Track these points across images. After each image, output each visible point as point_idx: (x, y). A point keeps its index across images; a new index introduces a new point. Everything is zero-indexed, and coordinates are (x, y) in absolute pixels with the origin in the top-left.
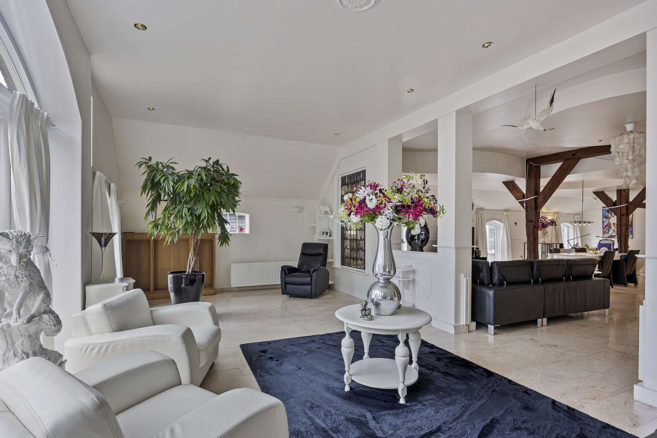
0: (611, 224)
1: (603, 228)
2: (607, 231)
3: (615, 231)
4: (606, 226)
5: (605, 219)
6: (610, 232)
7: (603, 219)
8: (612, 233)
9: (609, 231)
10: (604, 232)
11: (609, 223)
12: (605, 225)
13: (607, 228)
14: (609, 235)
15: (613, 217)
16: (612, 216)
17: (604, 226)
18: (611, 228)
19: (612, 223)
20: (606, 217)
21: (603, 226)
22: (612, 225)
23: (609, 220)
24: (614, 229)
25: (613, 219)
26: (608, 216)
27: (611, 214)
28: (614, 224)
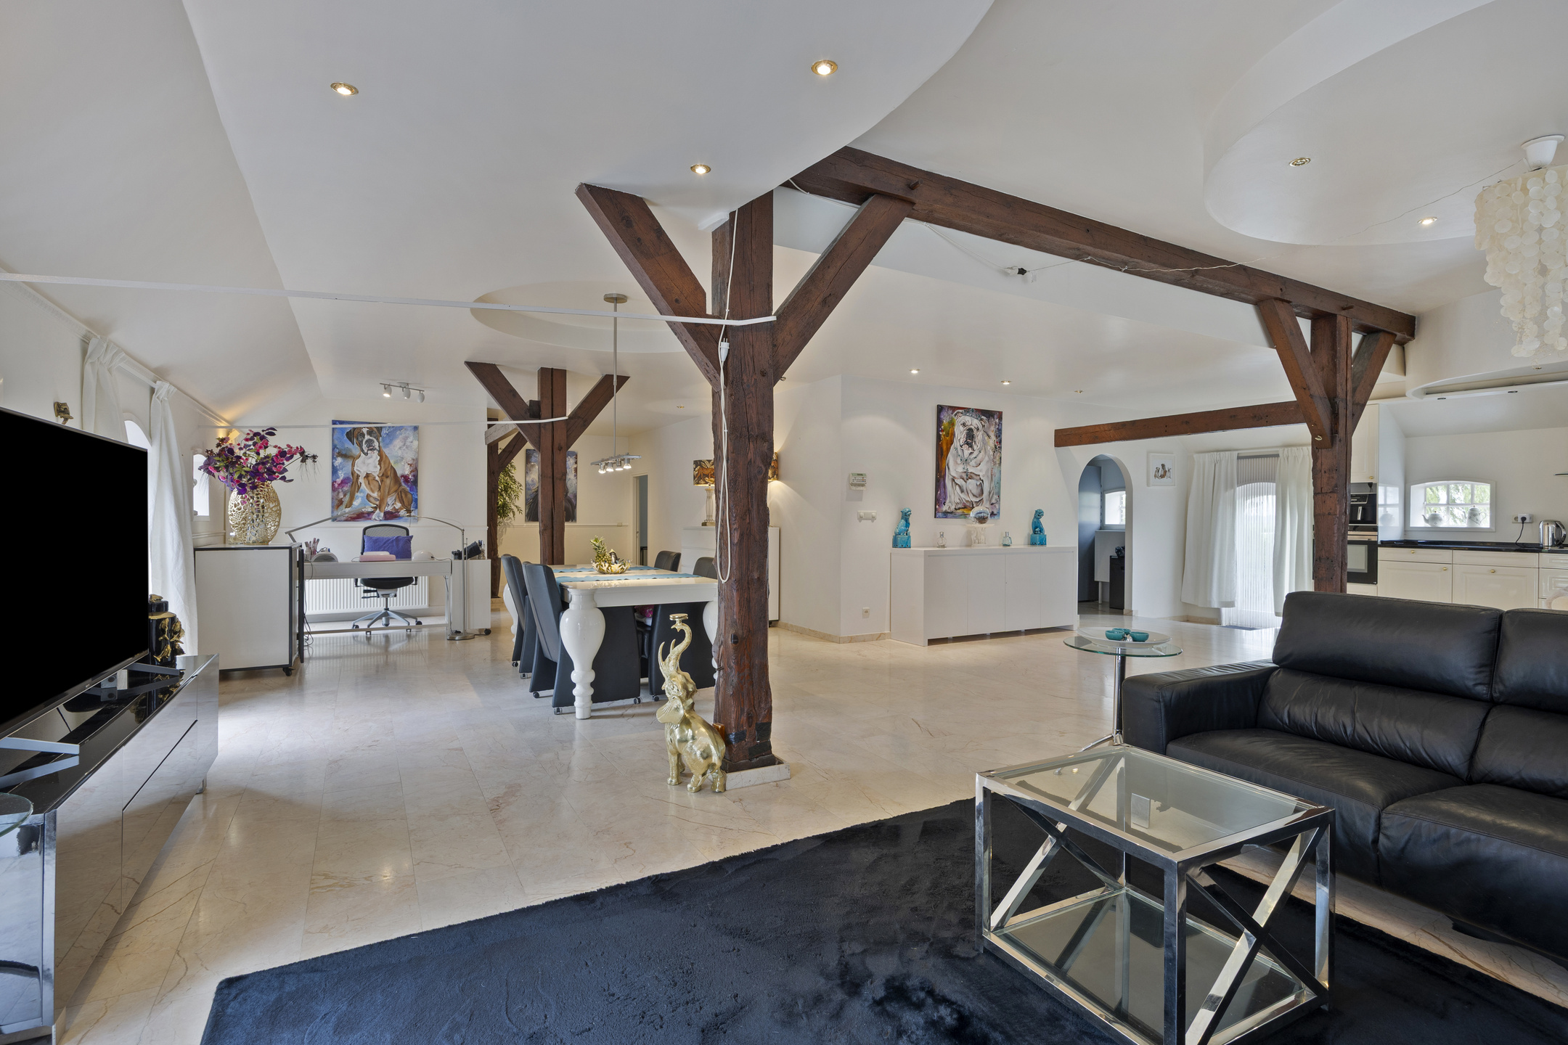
0: (358, 476)
1: (334, 489)
2: (347, 499)
3: (371, 499)
4: (344, 482)
5: (339, 460)
6: (356, 503)
7: (333, 458)
8: (363, 504)
9: (352, 500)
10: (336, 502)
11: (353, 473)
12: (341, 478)
13: (345, 489)
14: (352, 512)
15: (366, 454)
16: (362, 451)
17: (339, 481)
18: (359, 488)
19: (363, 475)
20: (344, 452)
21: (333, 482)
22: (361, 480)
23: (353, 466)
24: (368, 491)
25: (364, 463)
26: (350, 450)
27: (360, 445)
28: (367, 476)
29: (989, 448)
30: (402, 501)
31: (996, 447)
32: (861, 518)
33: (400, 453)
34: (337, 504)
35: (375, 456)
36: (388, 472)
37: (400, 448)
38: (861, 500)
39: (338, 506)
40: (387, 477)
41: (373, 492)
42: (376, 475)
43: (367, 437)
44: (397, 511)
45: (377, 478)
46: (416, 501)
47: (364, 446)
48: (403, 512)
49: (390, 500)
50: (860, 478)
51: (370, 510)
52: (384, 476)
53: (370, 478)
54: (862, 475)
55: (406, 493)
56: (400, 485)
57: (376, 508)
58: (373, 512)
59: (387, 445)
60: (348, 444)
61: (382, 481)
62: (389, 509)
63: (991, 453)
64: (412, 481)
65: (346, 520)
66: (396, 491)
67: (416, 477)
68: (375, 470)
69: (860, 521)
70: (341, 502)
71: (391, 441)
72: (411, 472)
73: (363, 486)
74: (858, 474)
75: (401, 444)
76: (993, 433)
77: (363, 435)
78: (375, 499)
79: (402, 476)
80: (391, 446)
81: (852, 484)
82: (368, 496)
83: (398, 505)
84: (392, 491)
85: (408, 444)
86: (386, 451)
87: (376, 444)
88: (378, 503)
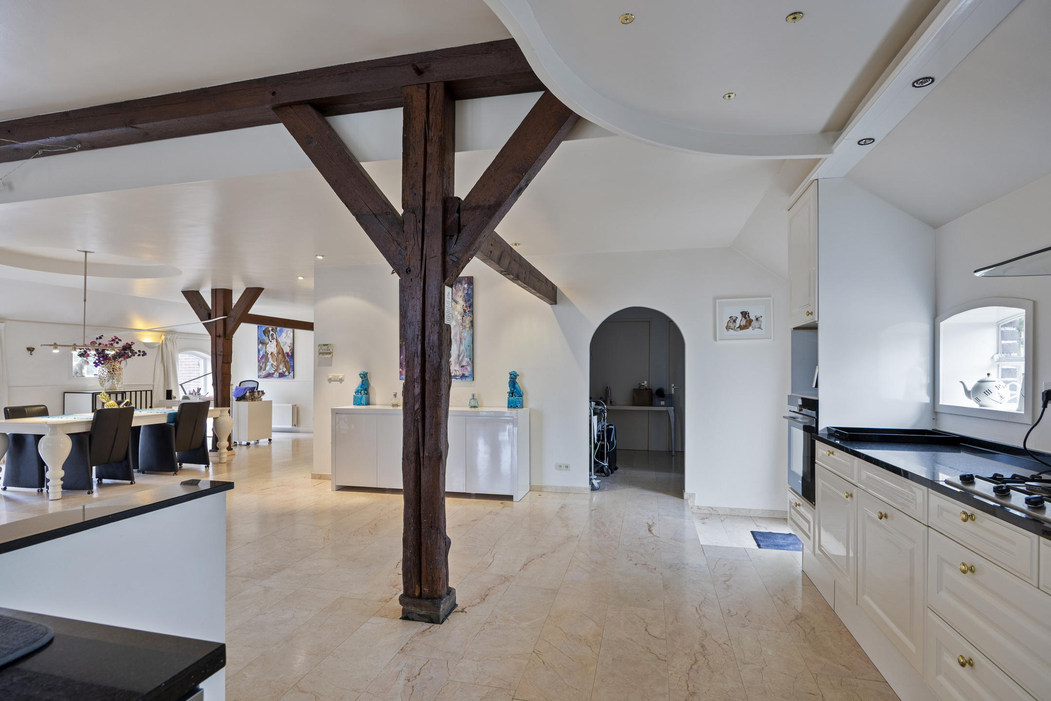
0: (268, 354)
1: (259, 361)
2: (263, 366)
3: (273, 366)
4: (262, 357)
5: (260, 345)
6: (267, 368)
7: (258, 345)
8: (270, 369)
9: (266, 366)
10: (260, 368)
11: (266, 352)
12: (261, 355)
13: (263, 361)
14: (266, 373)
15: (271, 342)
16: (269, 340)
17: (260, 356)
18: (268, 360)
19: (270, 353)
20: (262, 341)
21: (259, 357)
22: (269, 356)
23: (266, 348)
24: (272, 362)
25: (270, 346)
26: (264, 340)
27: (269, 337)
28: (272, 353)
29: (456, 313)
30: (286, 367)
31: (465, 311)
32: (330, 380)
33: (285, 340)
34: (260, 369)
35: (274, 342)
36: (280, 351)
37: (285, 338)
38: (331, 366)
39: (260, 370)
40: (280, 354)
41: (274, 362)
42: (275, 353)
43: (271, 332)
44: (284, 372)
45: (276, 355)
46: (293, 367)
47: (270, 337)
48: (287, 373)
49: (281, 366)
50: (325, 348)
51: (273, 372)
52: (278, 353)
53: (273, 355)
54: (327, 345)
55: (288, 362)
56: (285, 358)
57: (275, 371)
58: (274, 373)
59: (279, 336)
60: (264, 337)
61: (278, 356)
62: (281, 371)
63: (460, 317)
64: (291, 356)
65: (263, 378)
66: (283, 361)
67: (293, 353)
68: (275, 350)
69: (330, 383)
70: (261, 368)
71: (281, 334)
72: (290, 350)
73: (270, 359)
74: (324, 345)
75: (286, 335)
76: (461, 299)
77: (269, 331)
78: (275, 366)
79: (286, 353)
80: (281, 337)
81: (320, 353)
82: (272, 364)
83: (285, 369)
84: (282, 361)
85: (288, 335)
86: (279, 339)
87: (275, 336)
88: (276, 368)
